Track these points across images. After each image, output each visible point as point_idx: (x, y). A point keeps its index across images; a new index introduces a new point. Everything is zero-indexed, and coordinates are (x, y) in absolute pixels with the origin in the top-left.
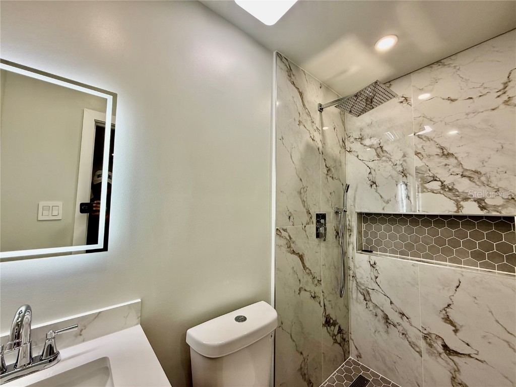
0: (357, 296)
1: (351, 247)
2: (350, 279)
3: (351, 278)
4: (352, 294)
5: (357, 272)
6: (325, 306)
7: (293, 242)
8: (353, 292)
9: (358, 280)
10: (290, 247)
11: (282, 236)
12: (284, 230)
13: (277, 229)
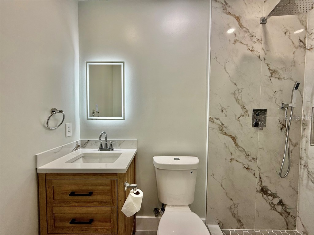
0: (308, 183)
1: (304, 140)
2: (301, 168)
3: (303, 167)
4: (302, 180)
5: (309, 162)
6: (260, 178)
7: (226, 127)
8: (304, 179)
9: (309, 170)
10: (222, 130)
11: (214, 122)
12: (217, 119)
13: (210, 118)
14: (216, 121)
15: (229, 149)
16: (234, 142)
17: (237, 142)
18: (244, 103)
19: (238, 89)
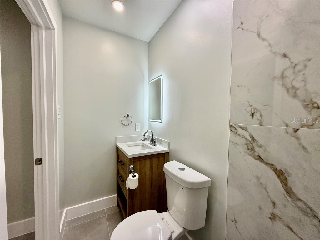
10: (252, 149)
11: (238, 134)
12: (242, 128)
13: (231, 126)
14: (240, 131)
15: (268, 192)
16: (282, 181)
17: (290, 184)
18: (314, 95)
19: (294, 65)
